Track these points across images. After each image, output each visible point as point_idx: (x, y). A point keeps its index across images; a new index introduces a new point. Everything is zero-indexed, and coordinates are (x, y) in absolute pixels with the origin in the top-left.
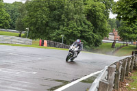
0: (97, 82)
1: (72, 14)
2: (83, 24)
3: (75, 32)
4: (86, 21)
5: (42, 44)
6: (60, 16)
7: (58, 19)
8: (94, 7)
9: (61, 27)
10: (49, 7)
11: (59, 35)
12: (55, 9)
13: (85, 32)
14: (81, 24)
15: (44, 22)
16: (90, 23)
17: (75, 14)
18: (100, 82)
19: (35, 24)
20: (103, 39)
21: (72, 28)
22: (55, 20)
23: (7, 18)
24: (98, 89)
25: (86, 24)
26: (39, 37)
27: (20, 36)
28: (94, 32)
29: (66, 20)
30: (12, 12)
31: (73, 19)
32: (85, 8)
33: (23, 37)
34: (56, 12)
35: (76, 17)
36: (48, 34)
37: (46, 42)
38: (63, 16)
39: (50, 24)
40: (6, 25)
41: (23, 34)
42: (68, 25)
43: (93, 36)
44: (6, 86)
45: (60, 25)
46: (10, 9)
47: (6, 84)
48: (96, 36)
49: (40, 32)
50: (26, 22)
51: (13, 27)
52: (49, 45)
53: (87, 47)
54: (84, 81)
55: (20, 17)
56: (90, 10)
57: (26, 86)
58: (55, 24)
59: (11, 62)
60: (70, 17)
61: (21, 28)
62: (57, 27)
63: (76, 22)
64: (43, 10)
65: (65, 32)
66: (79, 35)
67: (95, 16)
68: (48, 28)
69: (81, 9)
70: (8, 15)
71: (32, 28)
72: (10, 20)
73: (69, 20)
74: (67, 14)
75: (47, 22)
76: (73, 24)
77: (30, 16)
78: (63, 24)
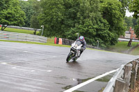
0: (113, 81)
1: (87, 12)
2: (99, 22)
3: (91, 30)
4: (102, 19)
5: (57, 42)
6: (75, 14)
7: (74, 17)
8: (110, 5)
9: (76, 25)
10: (64, 5)
11: (74, 32)
12: (70, 7)
13: (101, 30)
14: (97, 22)
15: (59, 19)
16: (106, 21)
17: (91, 12)
18: (116, 81)
19: (51, 22)
20: (119, 37)
21: (88, 26)
22: (70, 17)
23: (22, 16)
24: (114, 87)
25: (101, 22)
26: (54, 35)
27: (35, 34)
28: (110, 30)
29: (82, 18)
30: (27, 9)
31: (89, 17)
32: (101, 6)
33: (38, 35)
34: (72, 10)
35: (92, 15)
36: (63, 32)
37: (61, 40)
38: (78, 14)
39: (65, 22)
40: (21, 23)
41: (37, 32)
42: (83, 23)
43: (109, 34)
44: (21, 84)
45: (75, 23)
46: (25, 6)
47: (20, 82)
48: (112, 34)
49: (55, 30)
50: (41, 19)
51: (27, 25)
52: (64, 43)
53: (103, 45)
54: (99, 80)
55: (35, 15)
56: (106, 8)
57: (40, 84)
58: (70, 22)
59: (26, 59)
60: (85, 14)
61: (36, 26)
62: (72, 25)
63: (92, 20)
64: (59, 8)
65: (81, 31)
66: (95, 33)
67: (111, 14)
68: (63, 26)
69: (97, 7)
70: (23, 12)
71: (47, 26)
72: (25, 17)
73: (85, 18)
74: (83, 12)
75: (63, 20)
76: (88, 22)
77: (45, 14)
78: (79, 22)
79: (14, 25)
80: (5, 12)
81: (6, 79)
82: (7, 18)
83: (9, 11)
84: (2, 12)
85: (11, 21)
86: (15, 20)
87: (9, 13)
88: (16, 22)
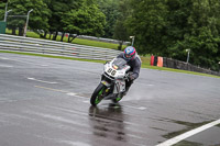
1: (204, 15)
3: (209, 46)
5: (155, 63)
6: (184, 19)
7: (182, 23)
9: (186, 36)
10: (168, 4)
11: (182, 48)
12: (177, 8)
15: (159, 27)
17: (211, 16)
19: (145, 31)
21: (205, 38)
22: (176, 24)
23: (101, 19)
26: (150, 52)
27: (120, 49)
29: (195, 25)
30: (109, 10)
31: (207, 24)
34: (180, 12)
35: (212, 20)
36: (165, 46)
37: (161, 59)
38: (190, 19)
39: (169, 32)
40: (98, 30)
41: (124, 46)
42: (197, 33)
45: (184, 33)
46: (106, 5)
49: (152, 44)
50: (131, 26)
51: (109, 34)
52: (166, 64)
55: (120, 19)
58: (176, 31)
60: (201, 19)
61: (122, 36)
62: (180, 36)
63: (211, 28)
64: (159, 9)
65: (193, 45)
66: (215, 51)
68: (165, 37)
70: (102, 14)
71: (140, 37)
72: (106, 23)
73: (200, 25)
74: (197, 16)
75: (164, 28)
76: (206, 31)
77: (137, 17)
78: (190, 32)
79: (88, 34)
80: (75, 14)
81: (74, 119)
82: (77, 23)
83: (80, 12)
84: (69, 14)
85: (83, 27)
86: (90, 27)
87: (80, 16)
88: (90, 30)
